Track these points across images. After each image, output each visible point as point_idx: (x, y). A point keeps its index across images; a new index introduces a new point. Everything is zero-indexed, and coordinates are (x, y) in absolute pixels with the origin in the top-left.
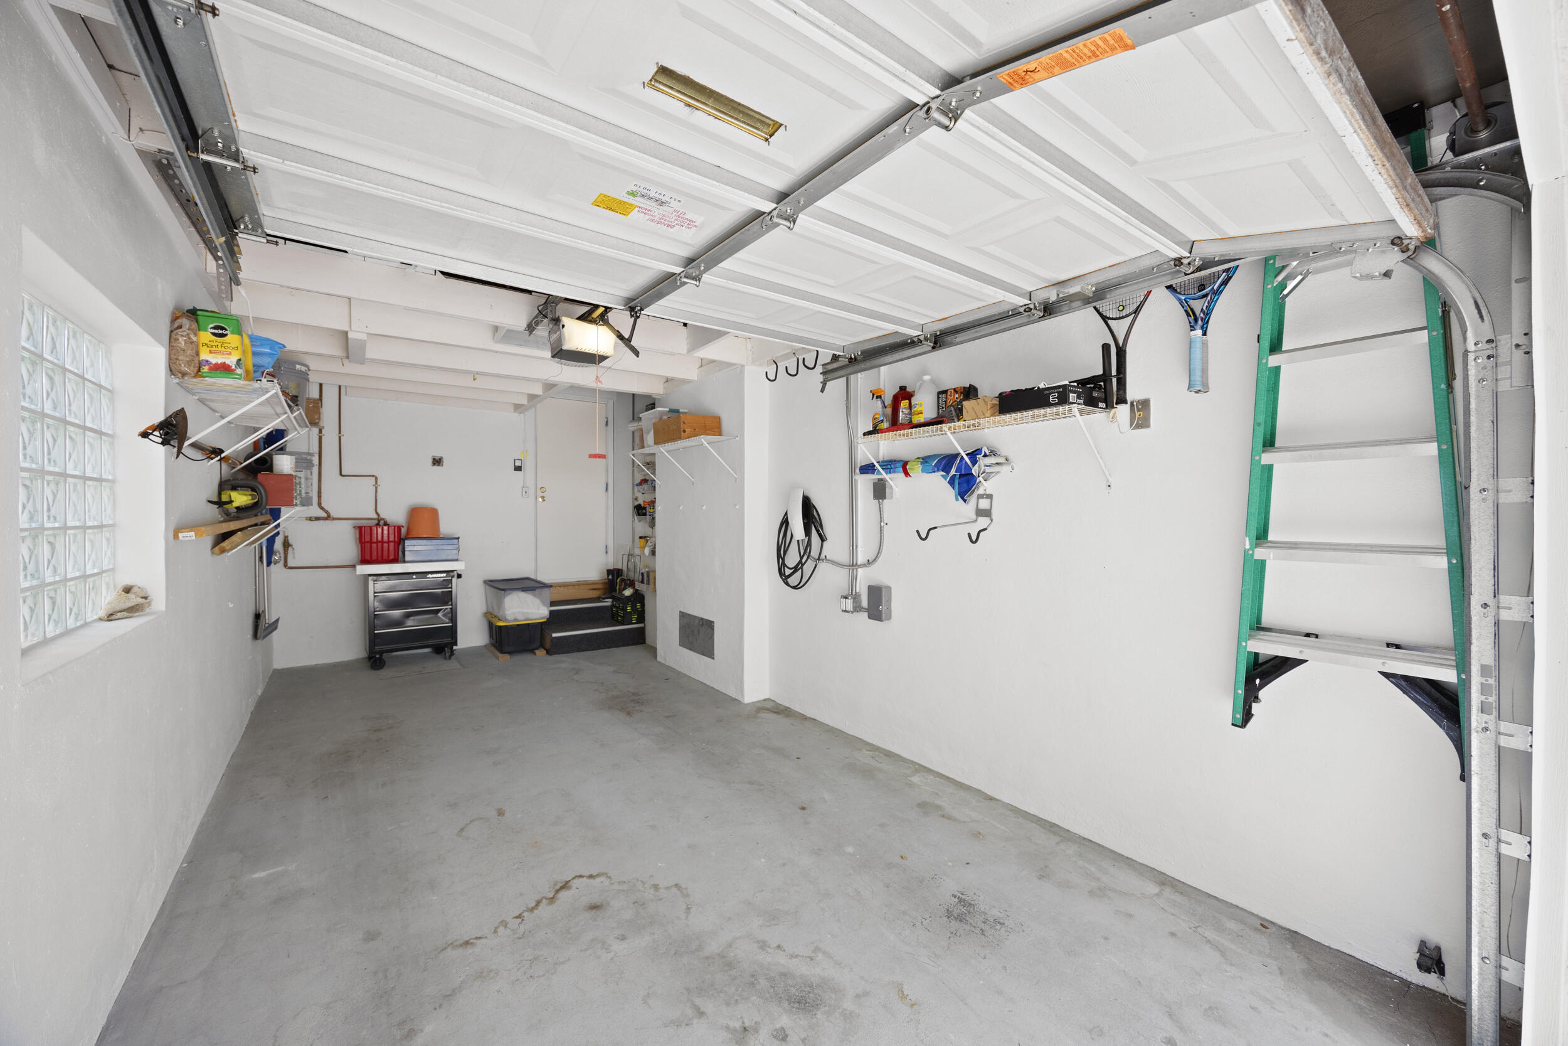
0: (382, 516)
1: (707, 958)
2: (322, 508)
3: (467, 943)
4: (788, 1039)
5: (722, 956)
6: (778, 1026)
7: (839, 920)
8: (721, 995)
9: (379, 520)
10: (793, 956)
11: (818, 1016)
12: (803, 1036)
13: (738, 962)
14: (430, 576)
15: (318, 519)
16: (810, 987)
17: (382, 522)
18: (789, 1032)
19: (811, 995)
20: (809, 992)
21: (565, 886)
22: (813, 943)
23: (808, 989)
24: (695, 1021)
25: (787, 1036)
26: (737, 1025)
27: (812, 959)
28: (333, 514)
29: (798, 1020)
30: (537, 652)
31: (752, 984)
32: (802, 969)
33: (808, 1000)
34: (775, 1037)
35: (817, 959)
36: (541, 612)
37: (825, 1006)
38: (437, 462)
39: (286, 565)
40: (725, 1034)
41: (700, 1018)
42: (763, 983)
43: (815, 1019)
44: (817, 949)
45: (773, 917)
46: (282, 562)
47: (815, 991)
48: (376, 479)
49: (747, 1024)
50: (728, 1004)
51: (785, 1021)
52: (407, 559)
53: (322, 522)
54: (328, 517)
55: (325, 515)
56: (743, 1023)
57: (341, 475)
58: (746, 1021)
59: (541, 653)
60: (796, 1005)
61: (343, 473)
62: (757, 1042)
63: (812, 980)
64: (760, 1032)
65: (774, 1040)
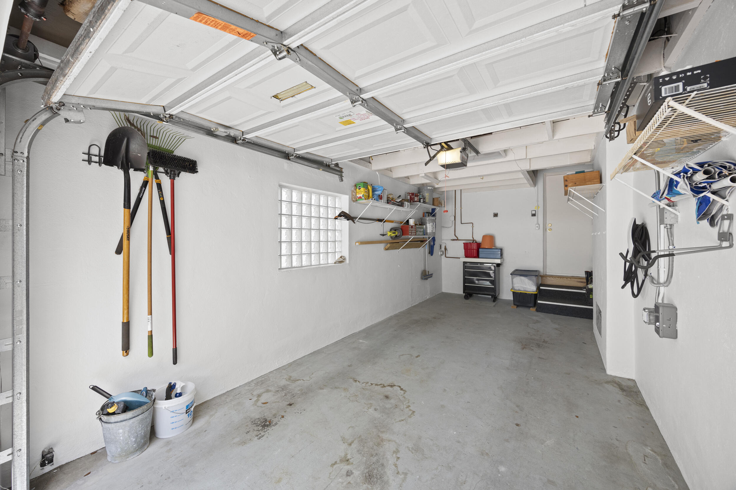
0: (475, 239)
1: (379, 436)
2: (456, 236)
3: (356, 381)
4: (348, 477)
5: (382, 440)
6: (354, 471)
7: (433, 479)
8: (362, 447)
9: (474, 240)
10: (396, 465)
11: (364, 485)
12: (351, 482)
13: (382, 447)
14: (485, 264)
15: (454, 240)
16: (380, 477)
17: (475, 241)
18: (352, 476)
19: (376, 479)
20: (377, 478)
21: (392, 386)
22: (409, 471)
23: (379, 477)
24: (346, 444)
25: (349, 476)
26: (349, 457)
27: (398, 473)
28: (459, 238)
29: (359, 478)
30: (531, 308)
31: (372, 455)
32: (390, 472)
33: (372, 479)
34: (347, 472)
35: (399, 475)
36: (532, 288)
37: (371, 487)
38: (496, 215)
39: (445, 256)
40: (343, 455)
41: (348, 445)
42: (374, 459)
43: (362, 484)
44: (406, 474)
45: (417, 449)
46: (444, 255)
47: (379, 481)
48: (473, 224)
49: (350, 460)
50: (358, 451)
51: (356, 473)
52: (480, 256)
53: (456, 241)
54: (458, 240)
55: (456, 239)
56: (351, 459)
57: (461, 223)
58: (352, 459)
59: (533, 310)
60: (367, 475)
61: (462, 223)
62: (343, 466)
63: (385, 477)
64: (348, 466)
65: (346, 472)
